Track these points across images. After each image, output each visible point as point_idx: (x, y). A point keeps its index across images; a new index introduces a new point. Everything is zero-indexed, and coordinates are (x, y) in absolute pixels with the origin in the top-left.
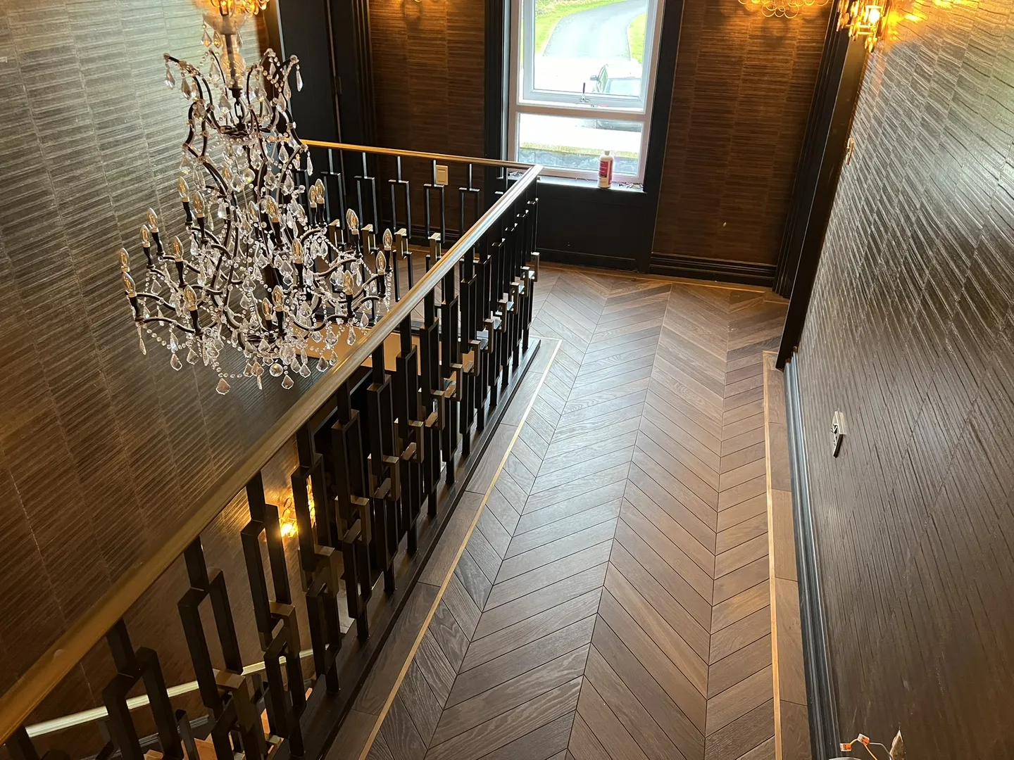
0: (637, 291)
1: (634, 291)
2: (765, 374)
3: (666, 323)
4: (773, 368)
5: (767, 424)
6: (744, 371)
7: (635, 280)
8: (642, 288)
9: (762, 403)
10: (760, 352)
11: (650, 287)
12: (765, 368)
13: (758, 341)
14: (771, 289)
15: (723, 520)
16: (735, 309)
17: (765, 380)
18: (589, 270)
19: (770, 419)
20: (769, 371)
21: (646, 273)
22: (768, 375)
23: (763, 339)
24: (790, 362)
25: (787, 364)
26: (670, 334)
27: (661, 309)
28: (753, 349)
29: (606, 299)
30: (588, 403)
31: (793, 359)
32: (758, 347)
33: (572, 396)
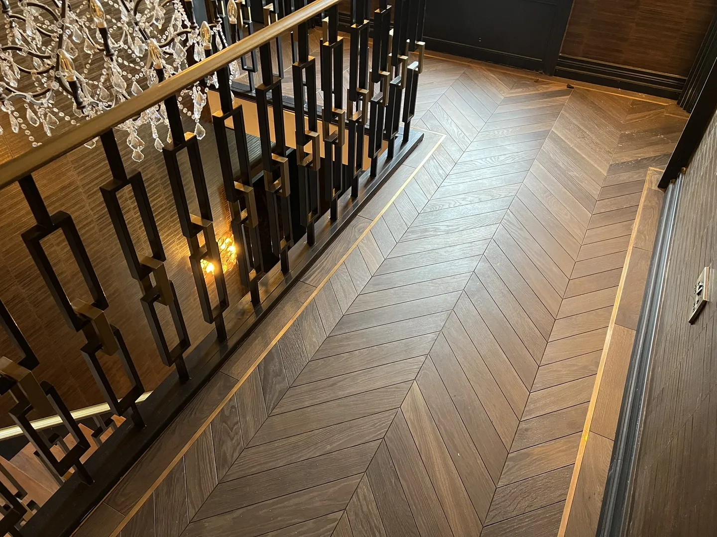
0: (537, 92)
1: (534, 92)
2: (645, 193)
3: (556, 128)
4: (655, 187)
5: (630, 248)
6: (622, 187)
7: (537, 81)
8: (542, 89)
9: (632, 224)
10: (646, 167)
11: (550, 90)
12: (646, 186)
13: (647, 156)
14: (675, 102)
15: (550, 352)
16: (631, 120)
17: (643, 199)
18: (495, 68)
19: (636, 243)
20: (649, 189)
21: (551, 75)
22: (647, 194)
23: (652, 155)
24: (674, 183)
25: (671, 186)
26: (557, 140)
27: (555, 113)
28: (640, 165)
29: (503, 98)
30: (450, 203)
31: (679, 181)
32: (645, 162)
33: (437, 195)
